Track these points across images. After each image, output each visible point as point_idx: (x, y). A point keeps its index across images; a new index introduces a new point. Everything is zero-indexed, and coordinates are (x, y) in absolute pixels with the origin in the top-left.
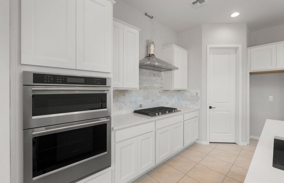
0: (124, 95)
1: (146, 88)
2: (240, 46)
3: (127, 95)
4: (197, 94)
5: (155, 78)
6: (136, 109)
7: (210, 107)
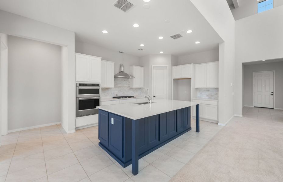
0: (108, 90)
1: (119, 87)
2: (168, 66)
3: (109, 90)
4: (147, 90)
5: (124, 82)
6: (114, 97)
7: (154, 97)
